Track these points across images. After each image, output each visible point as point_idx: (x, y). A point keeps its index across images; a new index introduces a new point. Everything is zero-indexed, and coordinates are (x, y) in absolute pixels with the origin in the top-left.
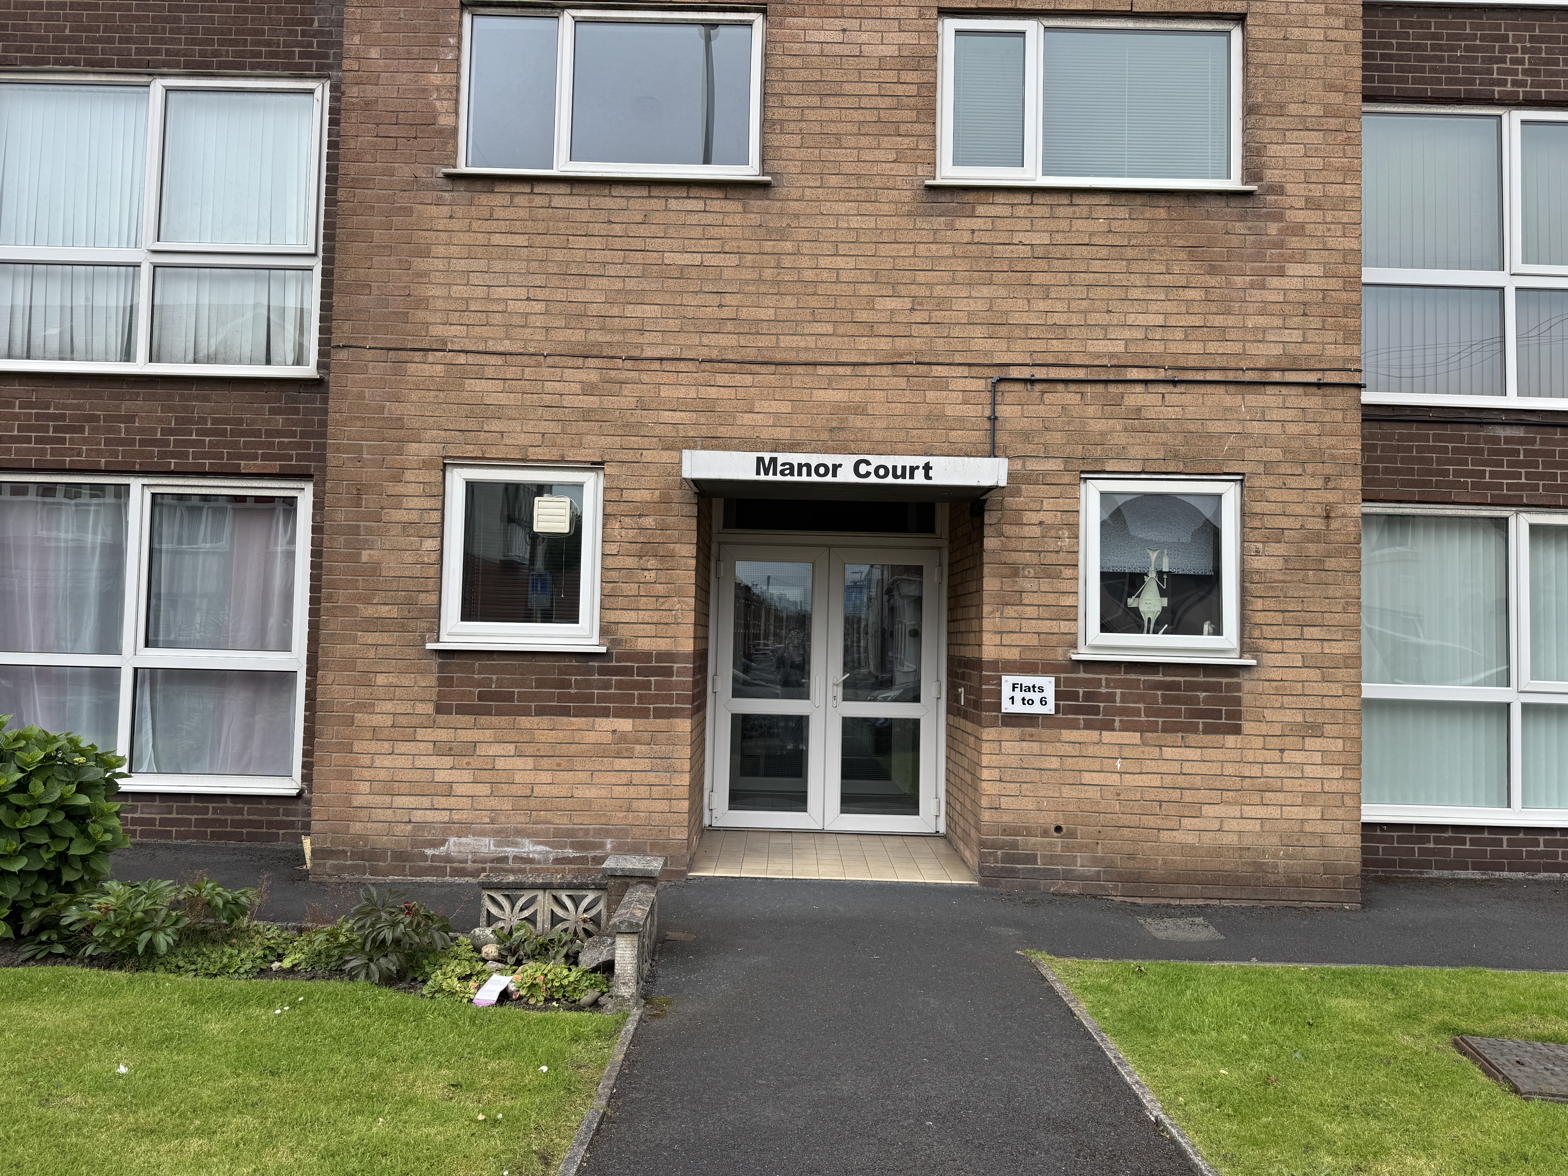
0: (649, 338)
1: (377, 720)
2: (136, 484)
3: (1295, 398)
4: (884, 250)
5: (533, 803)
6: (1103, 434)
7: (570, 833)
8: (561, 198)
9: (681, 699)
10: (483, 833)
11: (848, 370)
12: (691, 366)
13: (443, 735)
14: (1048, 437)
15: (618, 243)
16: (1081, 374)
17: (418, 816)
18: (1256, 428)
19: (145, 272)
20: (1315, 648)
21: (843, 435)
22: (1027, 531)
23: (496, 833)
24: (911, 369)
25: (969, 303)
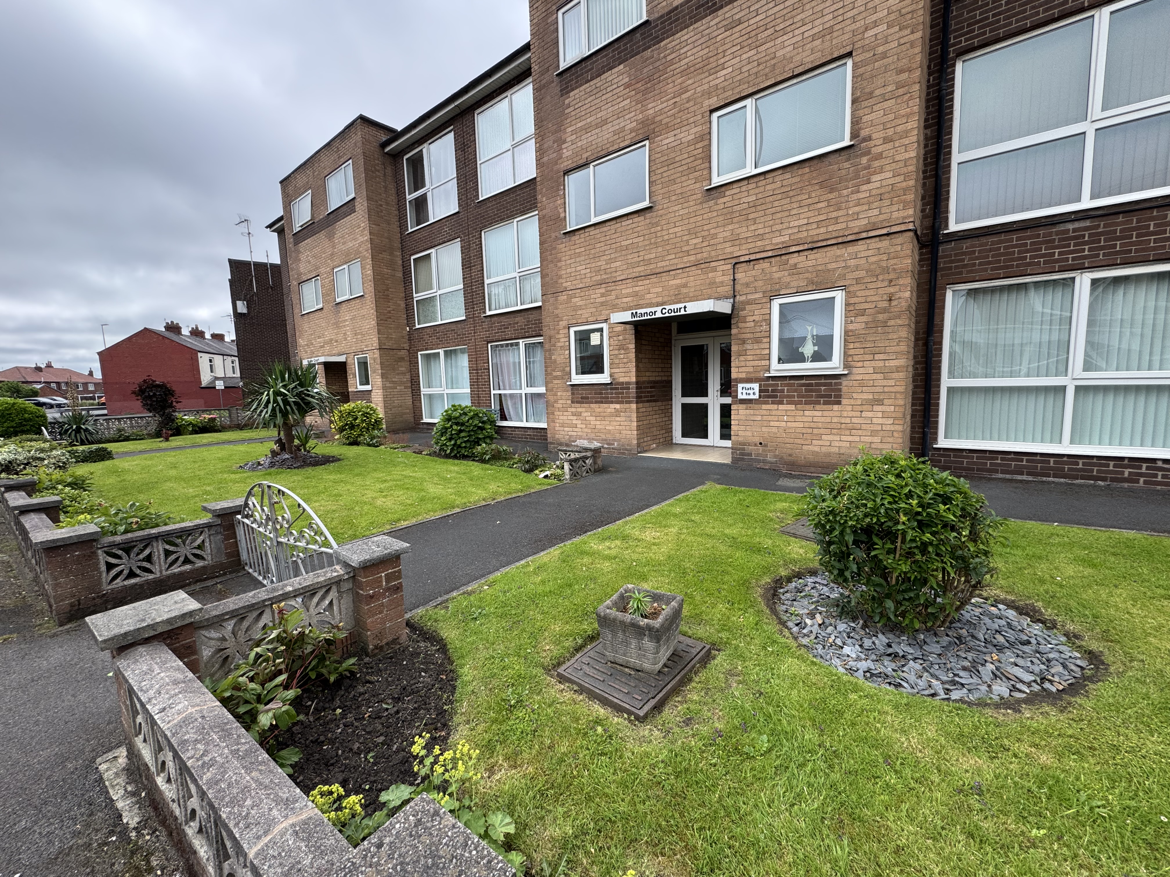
0: (618, 273)
1: (560, 406)
2: (521, 341)
3: (874, 244)
4: (692, 220)
5: (596, 431)
6: (780, 278)
7: (606, 440)
8: (593, 231)
9: (633, 397)
10: (584, 439)
11: (681, 271)
12: (630, 281)
13: (573, 410)
14: (756, 284)
15: (608, 242)
16: (770, 254)
17: (570, 433)
18: (853, 262)
19: (518, 279)
21: (679, 297)
22: (748, 325)
23: (588, 439)
24: (703, 266)
25: (724, 234)
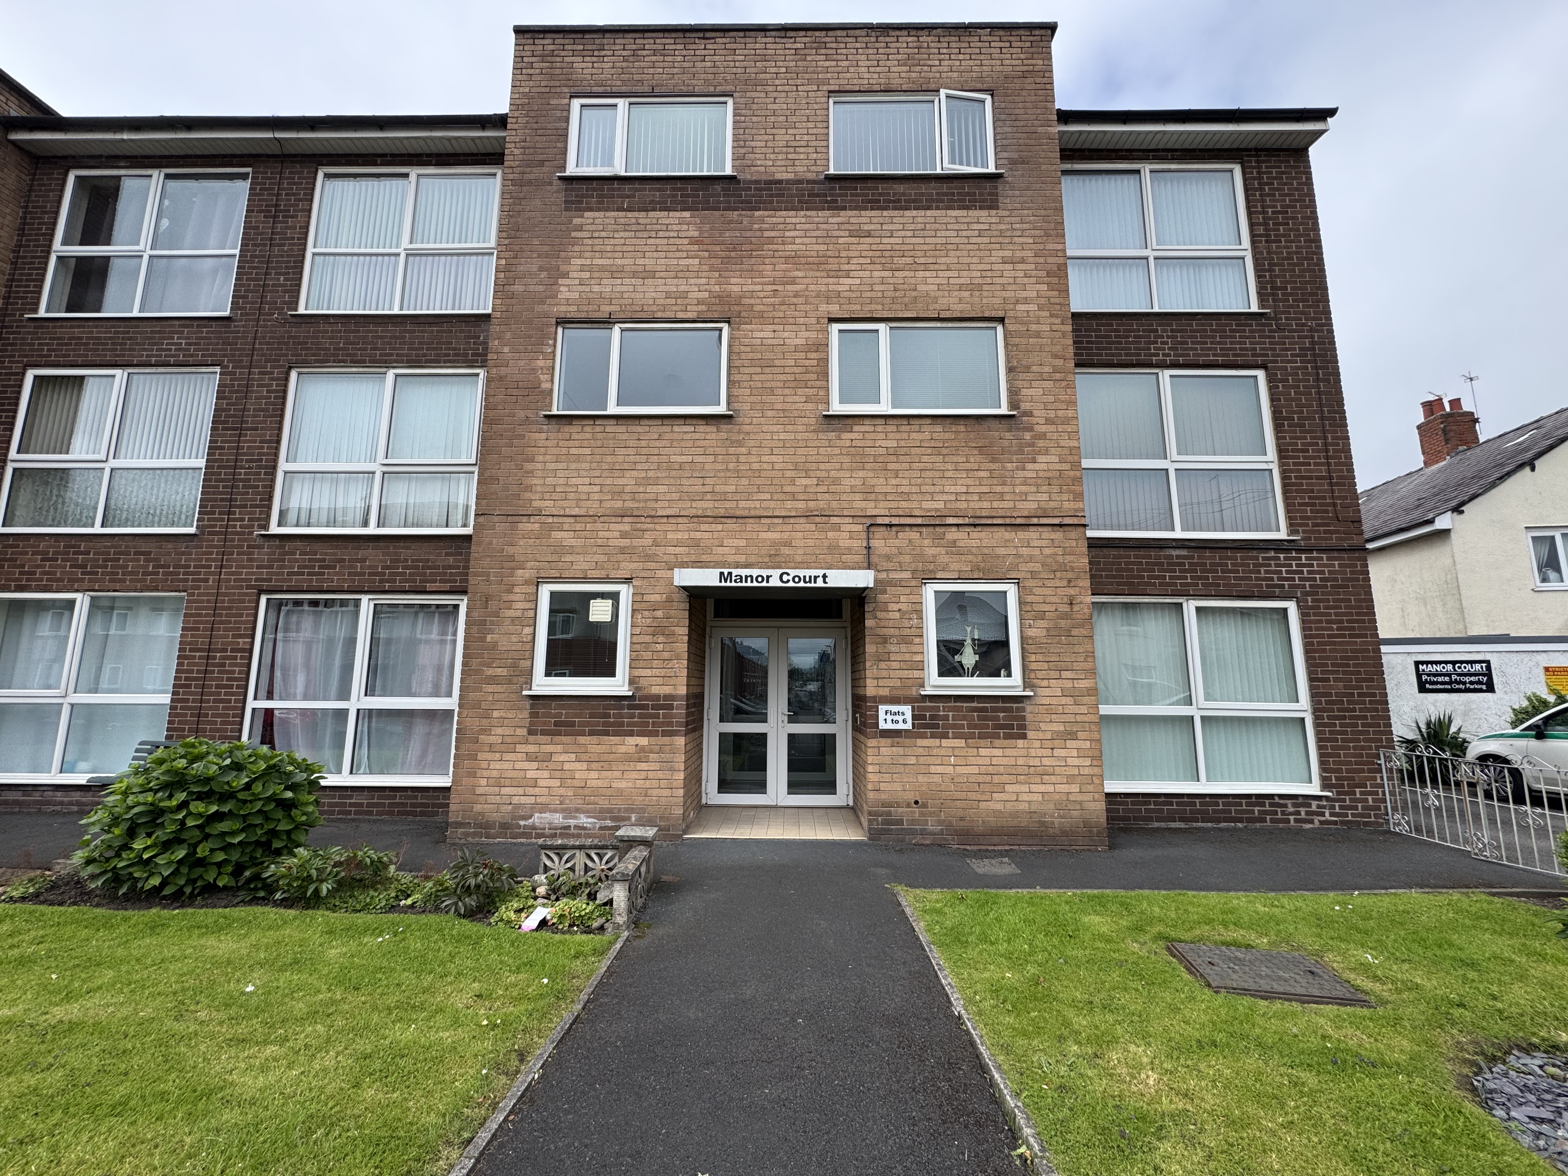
0: (660, 504)
1: (492, 739)
2: (365, 599)
3: (1047, 533)
4: (800, 451)
5: (587, 791)
6: (934, 556)
7: (610, 811)
8: (611, 427)
9: (679, 724)
10: (555, 811)
11: (780, 521)
12: (685, 520)
13: (532, 748)
14: (901, 558)
15: (644, 451)
16: (919, 521)
17: (515, 800)
18: (1025, 551)
19: (378, 477)
20: (1069, 684)
21: (777, 559)
22: (891, 615)
23: (563, 811)
24: (818, 519)
25: (851, 480)
